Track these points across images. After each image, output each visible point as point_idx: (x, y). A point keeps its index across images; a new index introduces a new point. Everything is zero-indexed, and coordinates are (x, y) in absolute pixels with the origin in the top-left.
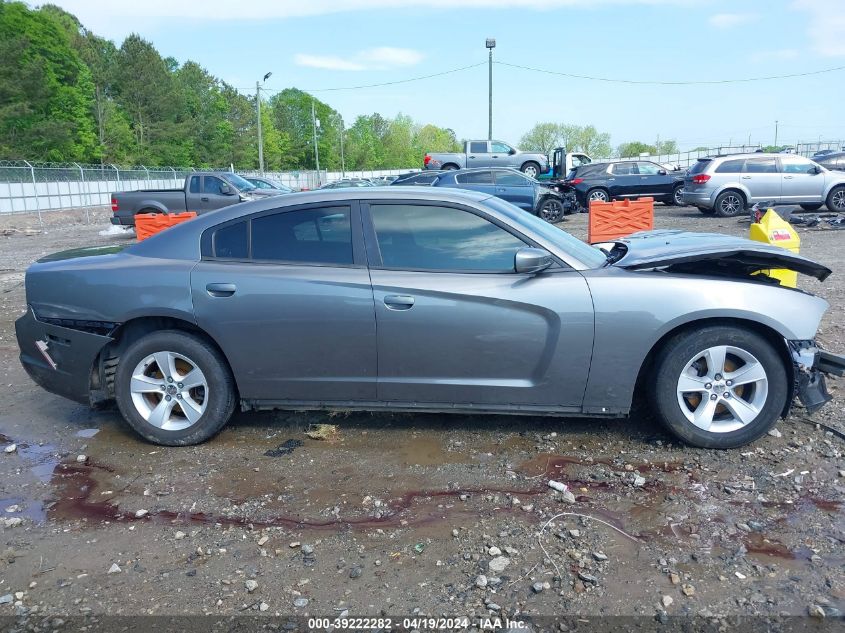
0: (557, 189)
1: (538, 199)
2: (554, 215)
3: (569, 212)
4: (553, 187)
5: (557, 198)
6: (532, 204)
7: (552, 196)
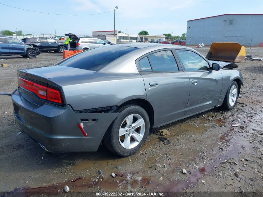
0: (32, 46)
1: (26, 49)
2: (33, 55)
3: (38, 54)
4: (31, 45)
5: (33, 49)
6: (24, 51)
7: (31, 49)
